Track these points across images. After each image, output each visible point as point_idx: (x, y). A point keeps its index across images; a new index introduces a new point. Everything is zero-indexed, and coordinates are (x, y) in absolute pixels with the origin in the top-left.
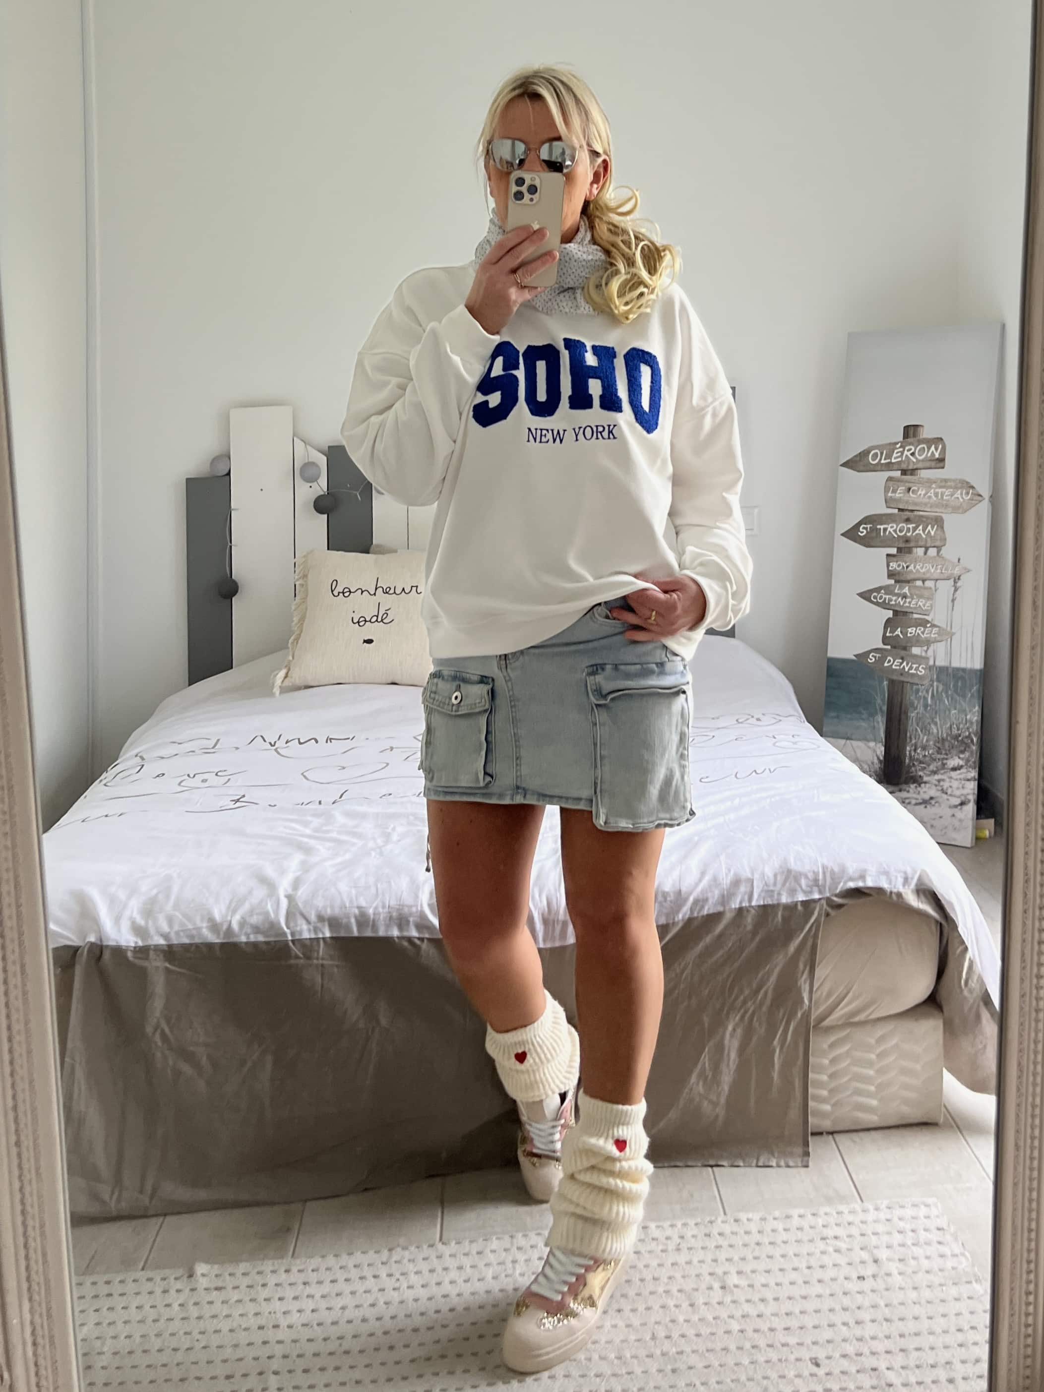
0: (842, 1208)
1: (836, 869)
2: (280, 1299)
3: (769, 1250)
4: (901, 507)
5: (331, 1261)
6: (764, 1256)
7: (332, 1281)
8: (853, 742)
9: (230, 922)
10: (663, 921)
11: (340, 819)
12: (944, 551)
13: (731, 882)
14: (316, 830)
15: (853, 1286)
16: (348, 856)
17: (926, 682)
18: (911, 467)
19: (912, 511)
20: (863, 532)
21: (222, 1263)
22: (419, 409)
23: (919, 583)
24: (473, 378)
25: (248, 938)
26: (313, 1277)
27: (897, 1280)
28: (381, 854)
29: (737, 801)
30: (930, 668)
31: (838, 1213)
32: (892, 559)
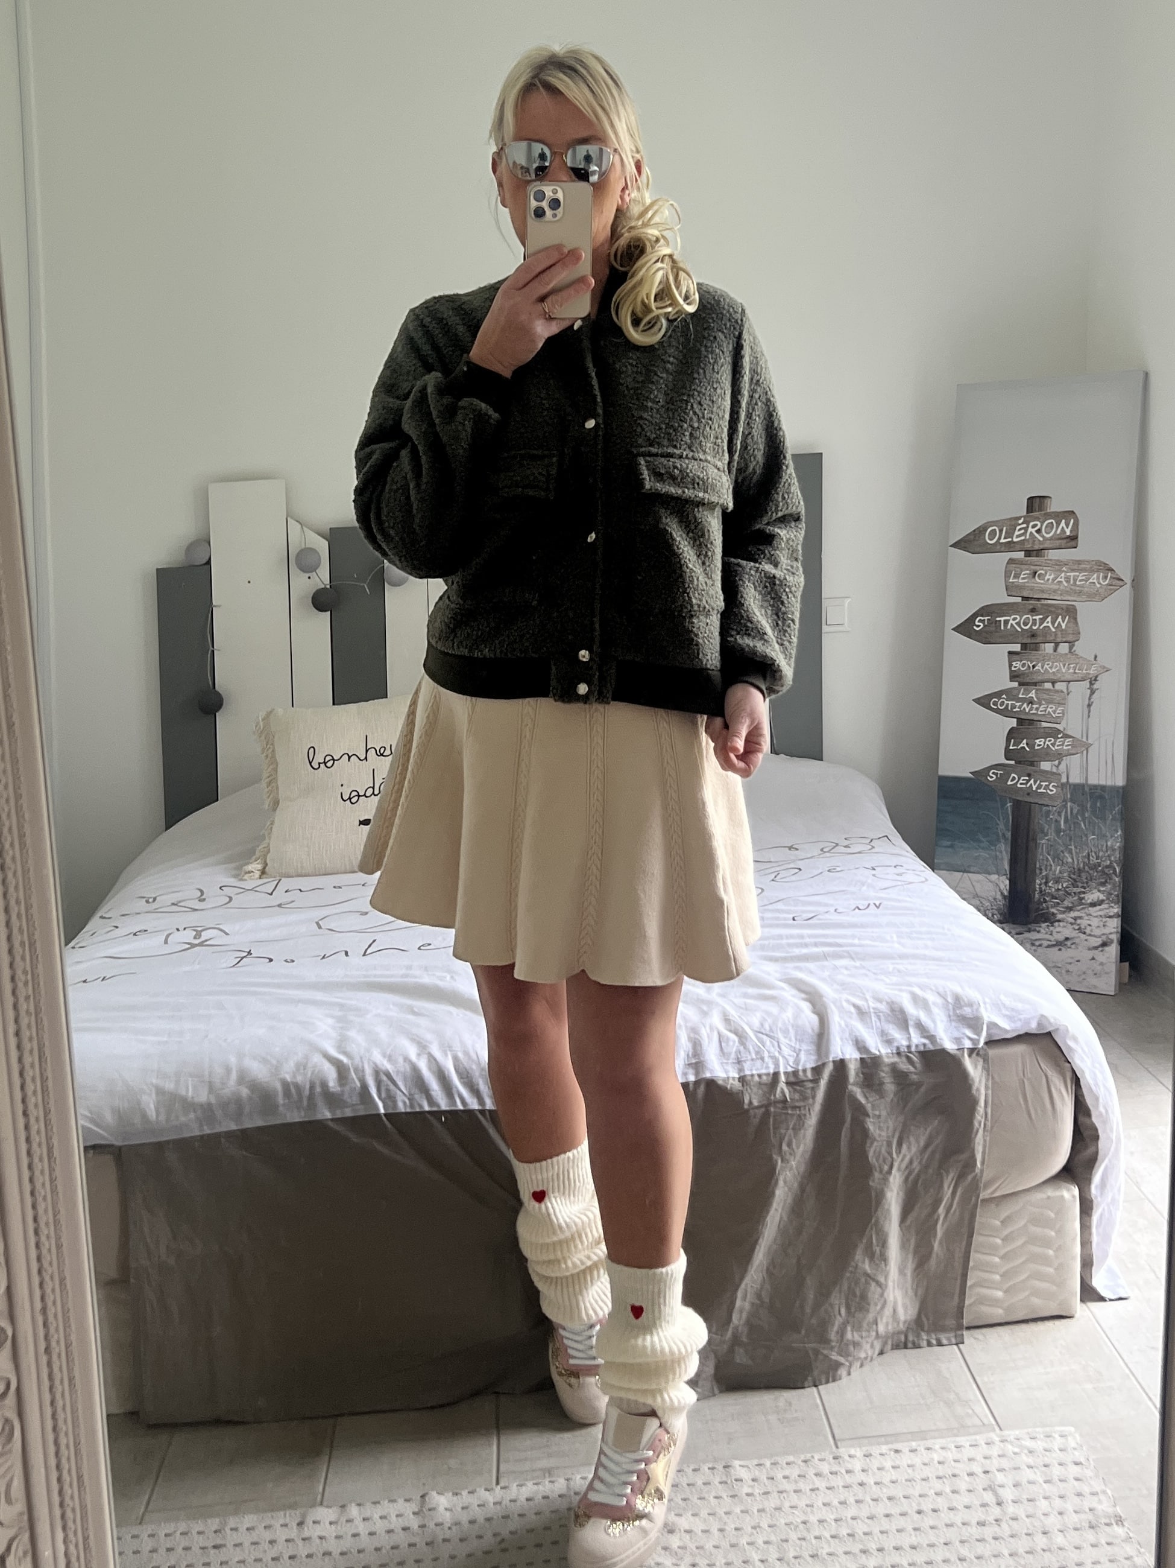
0: (961, 1440)
3: (875, 1491)
4: (1025, 594)
6: (868, 1499)
8: (971, 875)
12: (1078, 647)
15: (975, 1531)
17: (1058, 803)
18: (1036, 547)
19: (1039, 599)
20: (979, 626)
23: (1048, 686)
27: (1024, 1524)
30: (1063, 785)
31: (957, 1447)
32: (1015, 657)
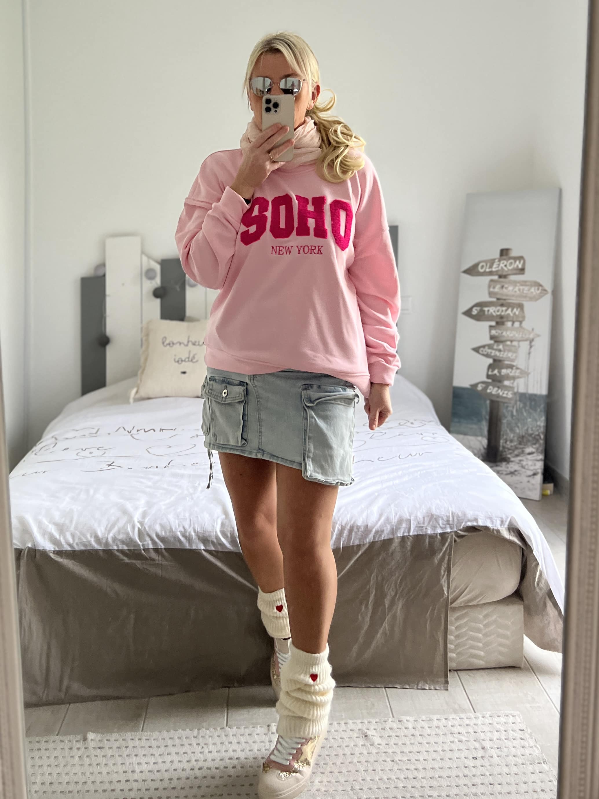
0: (462, 715)
1: (460, 514)
2: (136, 755)
3: (420, 739)
4: (498, 297)
5: (165, 734)
6: (416, 743)
7: (166, 746)
8: (467, 436)
9: (107, 538)
10: (357, 542)
11: (168, 477)
12: (524, 324)
13: (398, 522)
14: (156, 483)
15: (470, 763)
16: (173, 499)
17: (513, 402)
18: (504, 273)
19: (505, 300)
20: (475, 312)
21: (103, 733)
23: (509, 343)
25: (118, 547)
26: (154, 743)
27: (496, 760)
28: (192, 499)
29: (400, 473)
30: (515, 394)
31: (460, 718)
32: (492, 328)
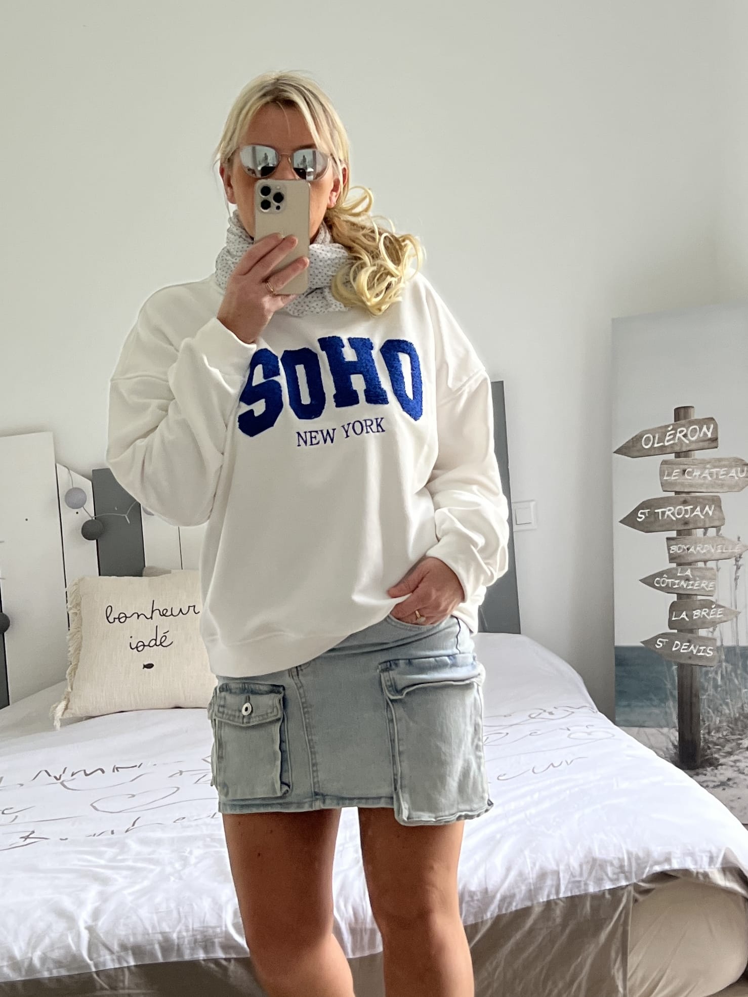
1: (641, 854)
4: (677, 489)
8: (647, 730)
9: (31, 959)
10: (471, 921)
11: (134, 846)
12: (724, 530)
13: (537, 876)
14: (113, 859)
16: (146, 883)
17: (715, 663)
18: (684, 449)
19: (689, 493)
20: (641, 518)
22: (185, 426)
23: (701, 564)
24: (235, 390)
25: (51, 973)
28: (181, 878)
29: (536, 796)
30: (718, 649)
32: (672, 542)
